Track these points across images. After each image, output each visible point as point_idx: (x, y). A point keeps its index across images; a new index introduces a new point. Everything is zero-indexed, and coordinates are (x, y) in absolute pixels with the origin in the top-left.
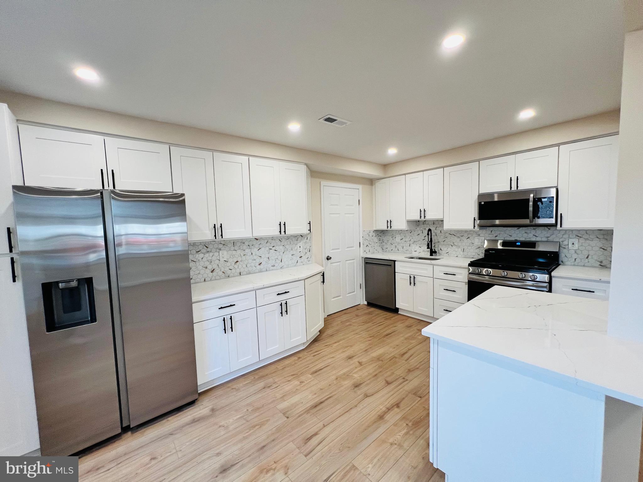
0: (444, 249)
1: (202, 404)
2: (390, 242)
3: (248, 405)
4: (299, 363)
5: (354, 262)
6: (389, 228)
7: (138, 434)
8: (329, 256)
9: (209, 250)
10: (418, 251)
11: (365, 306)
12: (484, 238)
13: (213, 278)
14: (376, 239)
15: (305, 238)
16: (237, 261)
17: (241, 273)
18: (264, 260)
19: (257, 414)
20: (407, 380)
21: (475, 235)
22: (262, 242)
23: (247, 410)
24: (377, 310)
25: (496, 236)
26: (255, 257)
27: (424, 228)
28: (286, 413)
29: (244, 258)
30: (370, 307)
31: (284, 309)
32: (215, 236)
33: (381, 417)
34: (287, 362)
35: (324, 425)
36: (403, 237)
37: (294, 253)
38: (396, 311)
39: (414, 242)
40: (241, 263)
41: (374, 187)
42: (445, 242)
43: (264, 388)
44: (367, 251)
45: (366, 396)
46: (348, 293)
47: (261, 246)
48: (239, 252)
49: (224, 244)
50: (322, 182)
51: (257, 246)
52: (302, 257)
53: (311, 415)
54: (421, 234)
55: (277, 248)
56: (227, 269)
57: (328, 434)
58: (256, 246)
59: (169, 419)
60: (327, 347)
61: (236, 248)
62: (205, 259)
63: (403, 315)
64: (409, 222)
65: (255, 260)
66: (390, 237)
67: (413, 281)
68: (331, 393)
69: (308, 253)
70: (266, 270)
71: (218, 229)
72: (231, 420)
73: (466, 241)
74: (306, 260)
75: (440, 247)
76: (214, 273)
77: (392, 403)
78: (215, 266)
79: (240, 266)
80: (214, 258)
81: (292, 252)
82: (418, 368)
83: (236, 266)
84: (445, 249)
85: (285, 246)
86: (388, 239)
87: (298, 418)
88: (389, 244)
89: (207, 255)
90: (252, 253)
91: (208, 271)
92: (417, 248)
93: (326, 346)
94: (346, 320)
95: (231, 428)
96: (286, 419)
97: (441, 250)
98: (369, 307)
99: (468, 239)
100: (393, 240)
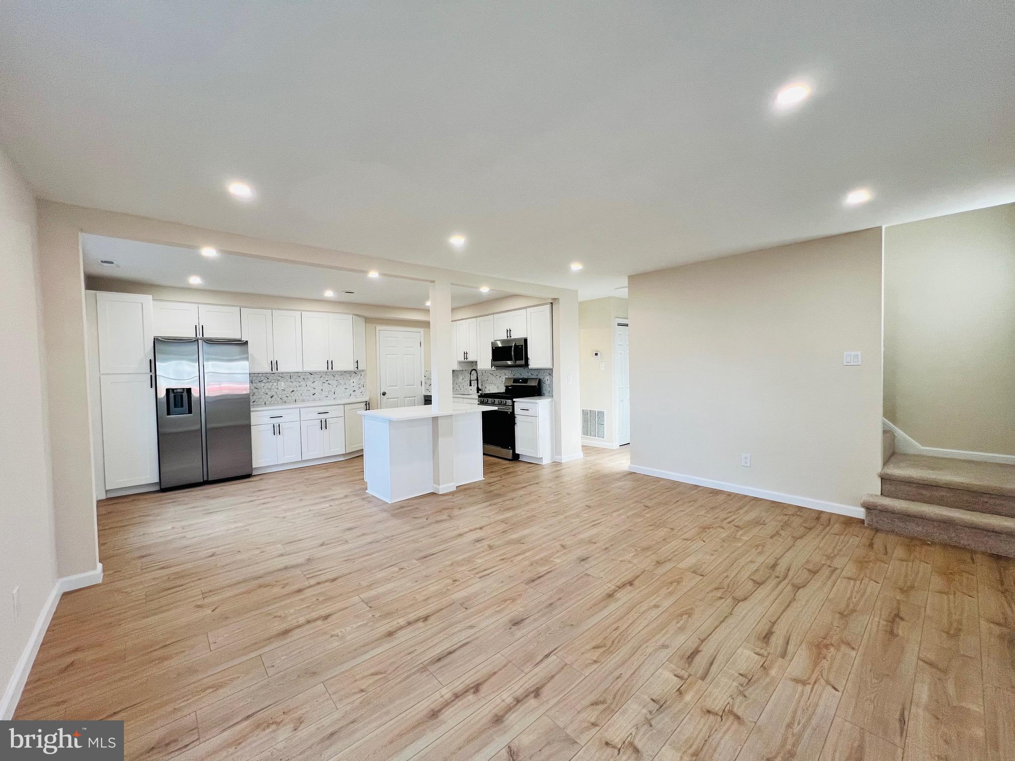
5: (415, 399)
8: (385, 392)
9: (269, 380)
13: (272, 402)
15: (358, 375)
16: (293, 391)
17: (296, 400)
18: (317, 391)
22: (316, 376)
26: (309, 389)
29: (299, 388)
32: (272, 369)
37: (347, 387)
40: (297, 392)
48: (295, 383)
49: (282, 375)
50: (377, 327)
52: (355, 391)
55: (330, 382)
56: (284, 396)
58: (310, 380)
61: (292, 380)
62: (265, 387)
65: (309, 391)
69: (362, 388)
70: (320, 400)
71: (274, 365)
74: (359, 394)
76: (273, 398)
78: (274, 393)
79: (296, 395)
80: (273, 387)
81: (345, 387)
83: (292, 395)
85: (335, 379)
89: (267, 384)
90: (307, 385)
91: (268, 397)
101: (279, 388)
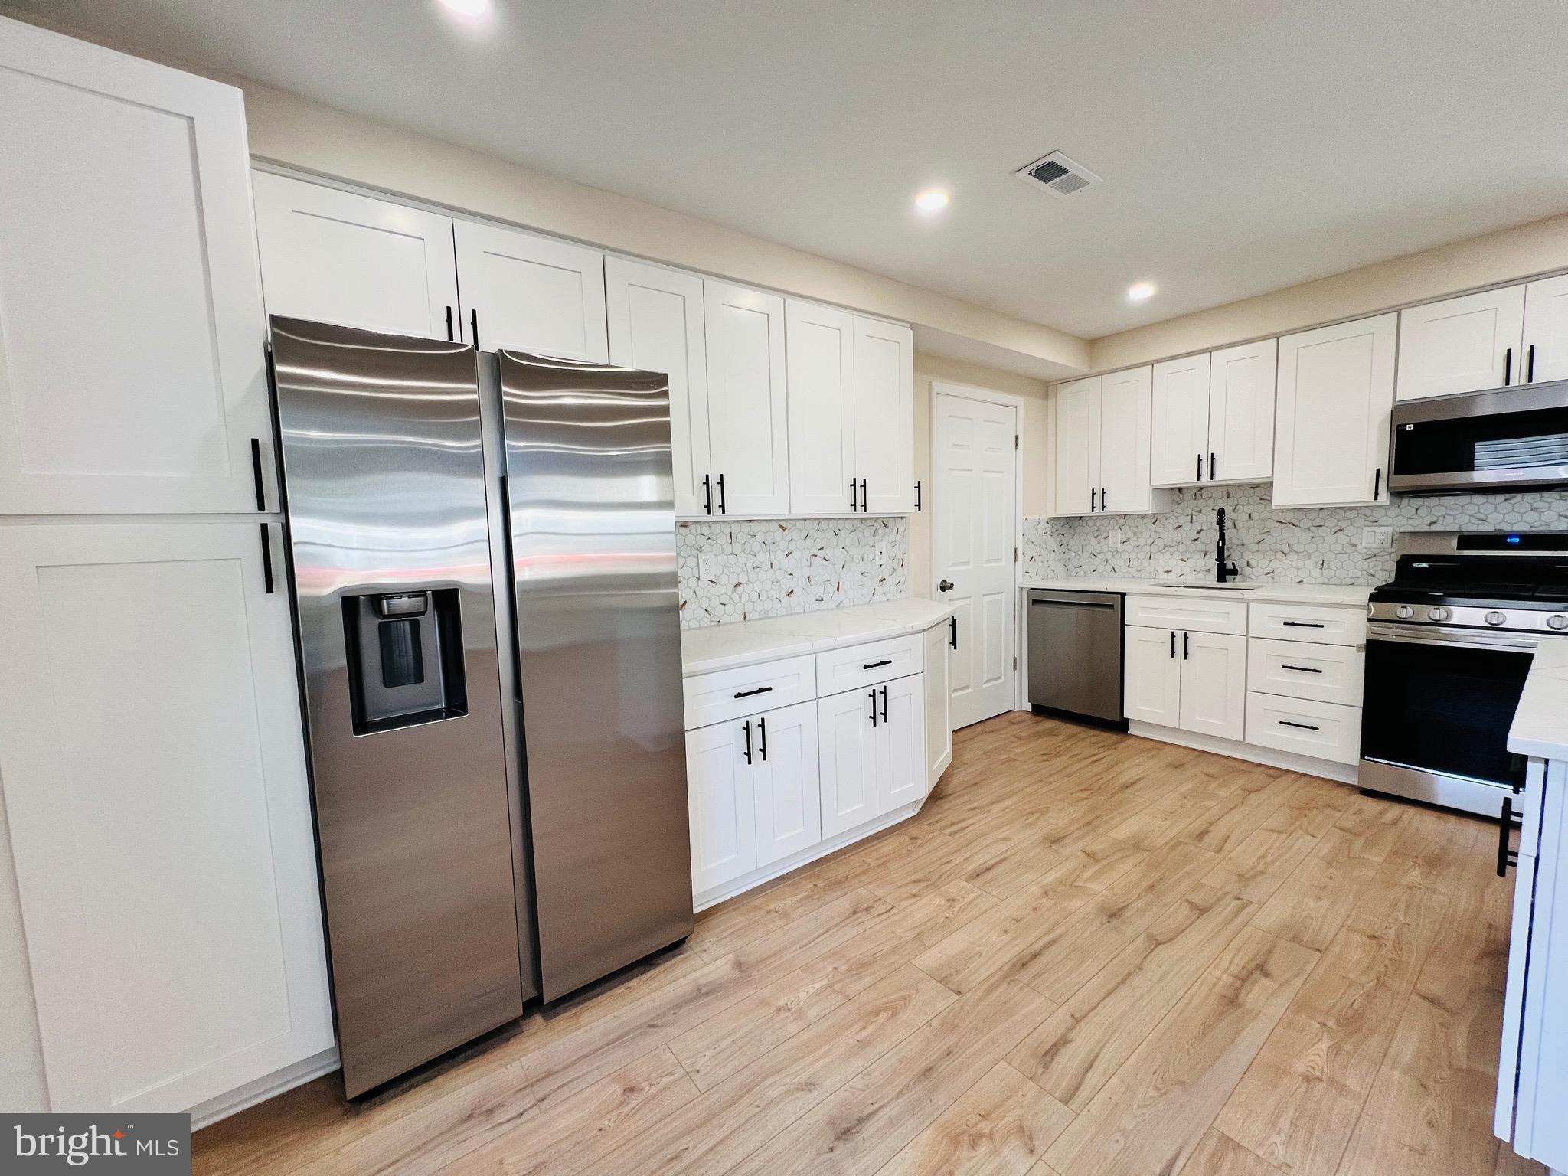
0: (1260, 564)
1: (705, 947)
2: (1090, 549)
3: (833, 954)
4: (921, 851)
5: (1001, 600)
6: (1098, 509)
7: (563, 1021)
8: (945, 582)
10: (1177, 571)
11: (1028, 716)
12: (1392, 528)
14: (1052, 543)
15: (892, 529)
16: (739, 584)
17: (747, 615)
18: (798, 584)
19: (868, 981)
20: (1249, 903)
21: (1360, 521)
22: (794, 533)
23: (835, 968)
24: (1067, 725)
25: (1431, 524)
26: (779, 575)
27: (1198, 509)
28: (946, 979)
29: (753, 576)
30: (1042, 719)
31: (879, 707)
32: (708, 507)
33: (1232, 1001)
34: (887, 847)
35: (1072, 1016)
36: (1130, 535)
37: (868, 568)
38: (1121, 726)
39: (1165, 546)
40: (748, 588)
41: (1051, 402)
42: (1262, 545)
43: (855, 913)
44: (1032, 573)
45: (1156, 943)
46: (985, 680)
47: (792, 547)
48: (742, 559)
49: (710, 536)
50: (934, 383)
51: (783, 544)
52: (884, 579)
53: (1021, 989)
54: (1187, 526)
55: (828, 553)
56: (716, 602)
57: (1099, 1042)
58: (781, 547)
59: (631, 983)
60: (974, 812)
61: (737, 548)
63: (1149, 739)
64: (1160, 491)
65: (778, 582)
66: (1091, 537)
67: (1180, 645)
68: (1050, 931)
69: (899, 570)
70: (802, 611)
71: (714, 490)
72: (803, 995)
73: (1330, 539)
74: (893, 589)
75: (1248, 556)
76: (687, 612)
77: (1242, 963)
78: (688, 594)
79: (745, 597)
80: (686, 572)
81: (862, 567)
82: (1262, 873)
83: (735, 597)
84: (1264, 563)
85: (847, 548)
86: (1084, 543)
87: (987, 995)
88: (1086, 555)
90: (772, 564)
92: (1173, 563)
93: (974, 809)
94: (996, 749)
95: (813, 1013)
96: (956, 997)
97: (1248, 565)
98: (1039, 718)
99: (1339, 533)
100: (1098, 543)
101: (703, 575)
